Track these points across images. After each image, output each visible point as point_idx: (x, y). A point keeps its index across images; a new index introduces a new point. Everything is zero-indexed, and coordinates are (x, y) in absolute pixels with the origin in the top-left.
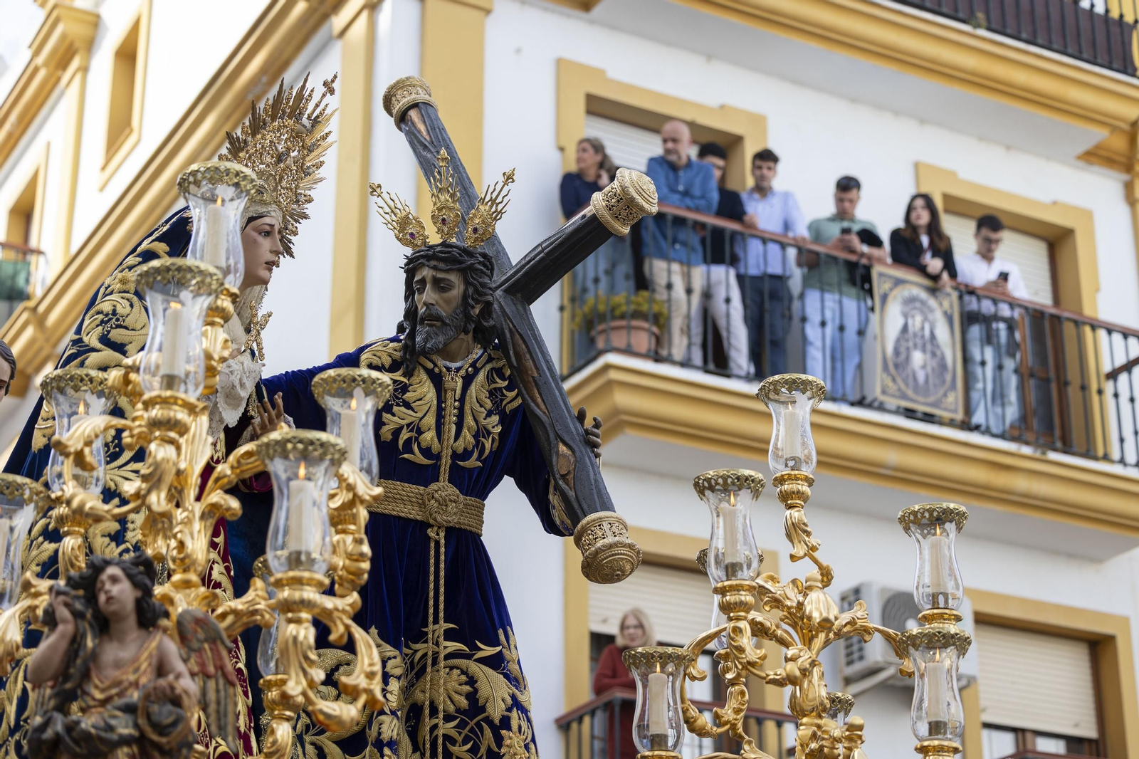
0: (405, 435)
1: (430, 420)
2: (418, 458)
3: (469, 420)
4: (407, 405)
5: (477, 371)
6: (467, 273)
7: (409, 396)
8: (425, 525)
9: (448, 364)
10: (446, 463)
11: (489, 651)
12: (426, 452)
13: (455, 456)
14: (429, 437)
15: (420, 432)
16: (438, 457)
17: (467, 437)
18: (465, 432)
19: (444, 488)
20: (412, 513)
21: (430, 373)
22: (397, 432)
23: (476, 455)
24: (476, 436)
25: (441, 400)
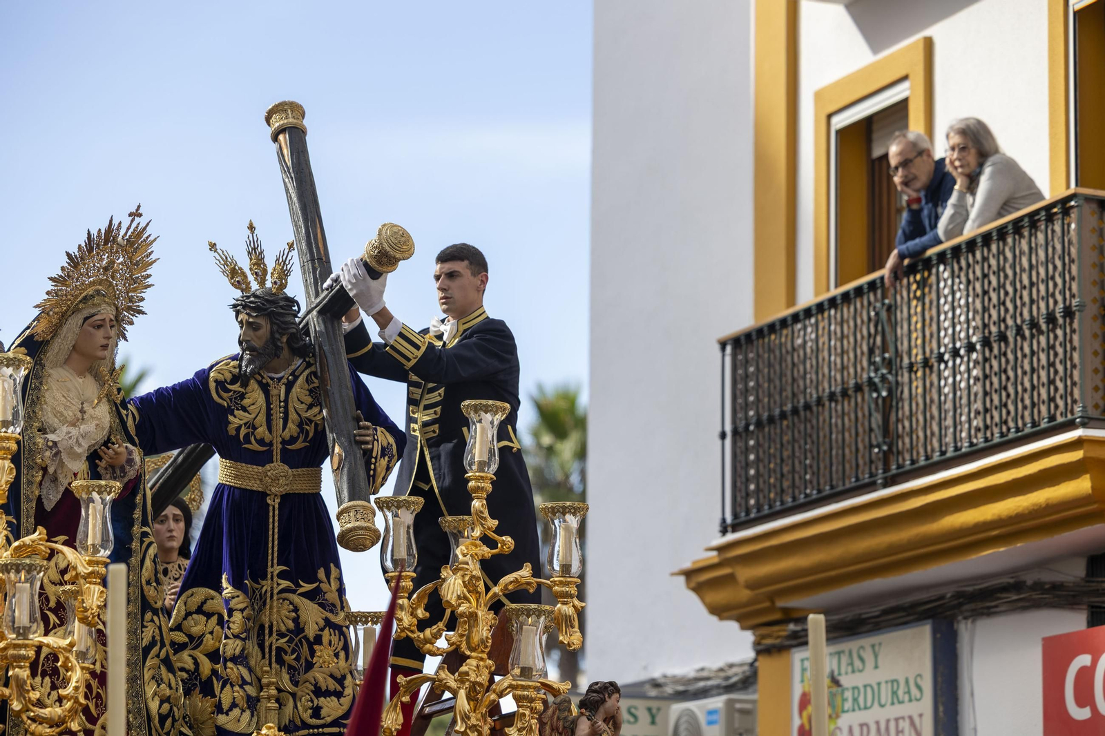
0: (243, 432)
1: (262, 418)
2: (255, 446)
3: (293, 416)
4: (244, 409)
5: (296, 378)
6: (271, 316)
7: (246, 402)
8: (264, 495)
9: (273, 375)
10: (277, 448)
11: (307, 587)
12: (261, 442)
13: (284, 442)
14: (262, 431)
15: (255, 428)
16: (271, 444)
17: (292, 428)
18: (290, 424)
19: (277, 467)
20: (255, 486)
21: (260, 383)
22: (238, 429)
23: (301, 439)
24: (300, 425)
25: (268, 403)
